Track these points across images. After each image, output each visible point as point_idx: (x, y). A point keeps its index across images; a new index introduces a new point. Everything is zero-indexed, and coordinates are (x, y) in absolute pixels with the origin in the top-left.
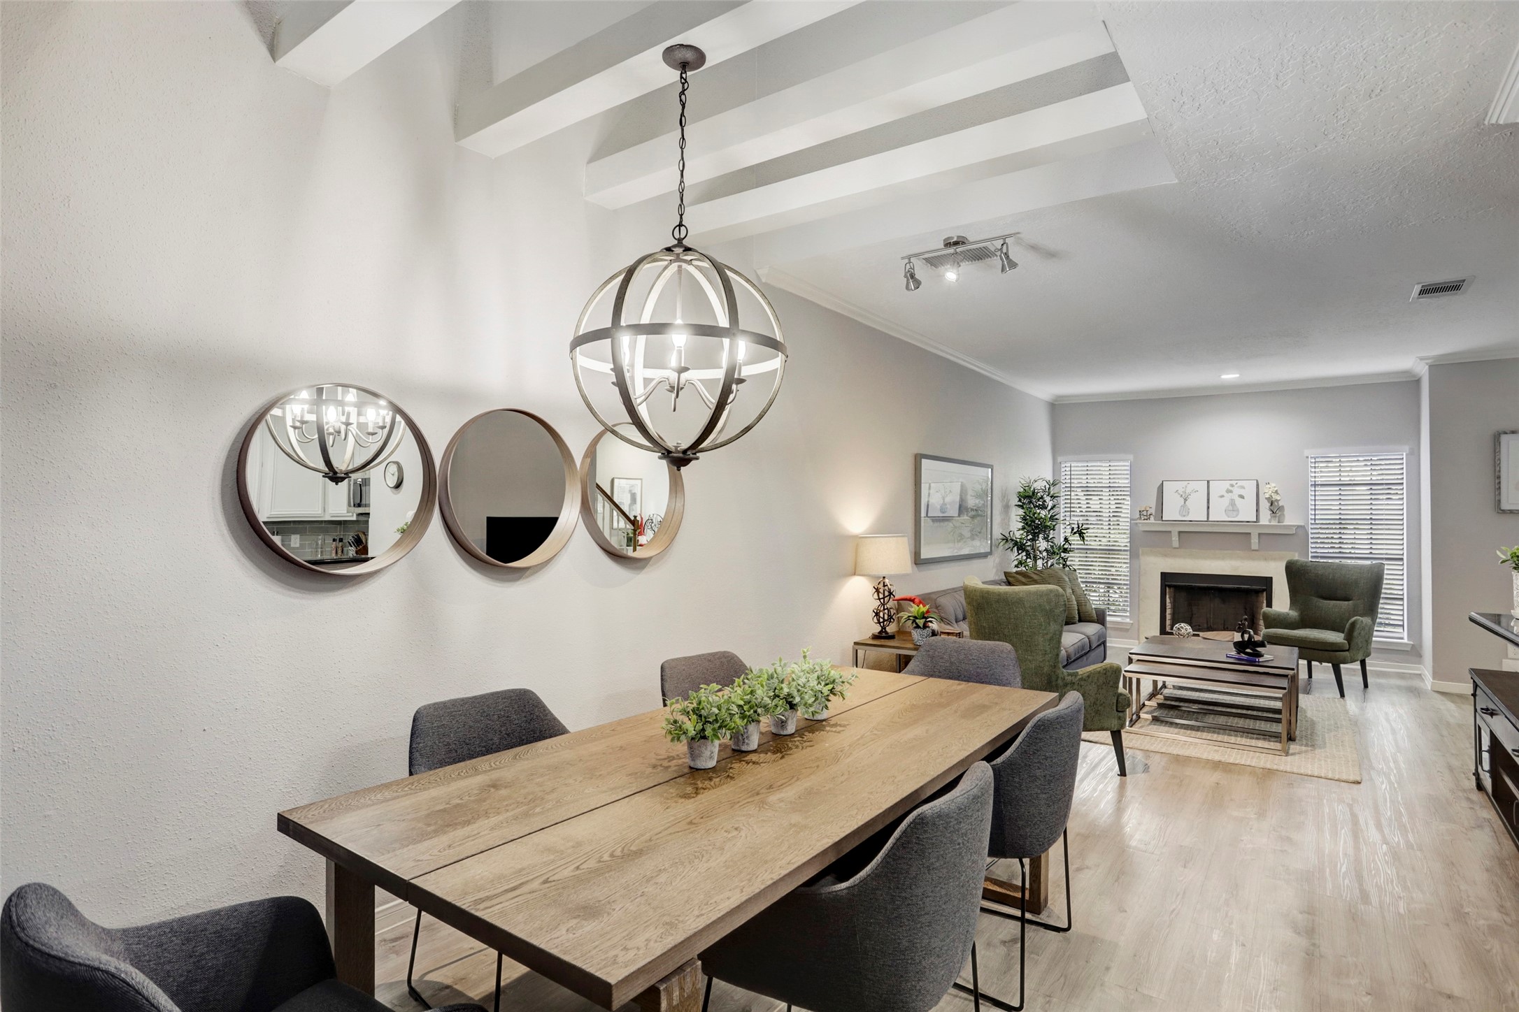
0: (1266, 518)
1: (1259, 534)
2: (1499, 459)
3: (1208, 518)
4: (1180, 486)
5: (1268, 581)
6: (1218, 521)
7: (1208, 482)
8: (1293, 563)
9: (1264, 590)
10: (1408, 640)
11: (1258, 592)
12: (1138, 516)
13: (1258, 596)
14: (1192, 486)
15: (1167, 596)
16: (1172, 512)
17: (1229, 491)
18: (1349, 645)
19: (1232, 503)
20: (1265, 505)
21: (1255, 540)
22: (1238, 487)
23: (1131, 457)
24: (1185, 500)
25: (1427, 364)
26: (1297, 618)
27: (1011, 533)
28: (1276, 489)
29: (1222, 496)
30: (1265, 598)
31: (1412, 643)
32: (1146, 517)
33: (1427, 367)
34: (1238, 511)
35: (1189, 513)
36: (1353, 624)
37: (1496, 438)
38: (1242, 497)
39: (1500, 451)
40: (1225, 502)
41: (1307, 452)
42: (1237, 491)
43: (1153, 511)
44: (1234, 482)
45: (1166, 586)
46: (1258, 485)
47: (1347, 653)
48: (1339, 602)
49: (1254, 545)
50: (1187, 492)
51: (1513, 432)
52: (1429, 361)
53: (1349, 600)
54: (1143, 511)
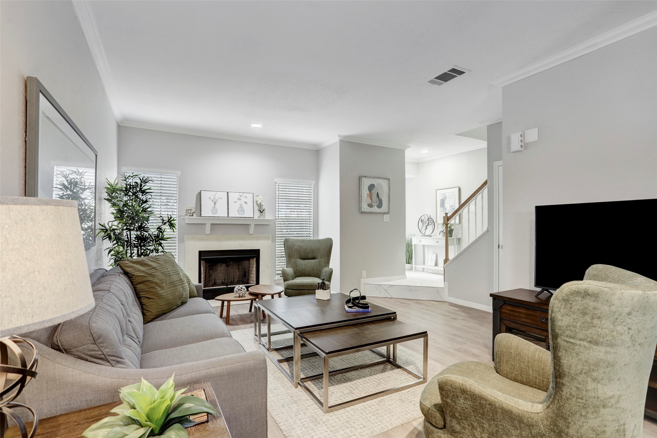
0: (257, 215)
1: (254, 225)
2: (361, 188)
3: (228, 215)
4: (211, 194)
5: (258, 251)
6: (234, 217)
7: (228, 193)
8: (288, 241)
12: (185, 214)
14: (219, 195)
16: (206, 212)
17: (239, 199)
19: (241, 206)
20: (257, 208)
21: (252, 228)
22: (243, 197)
23: (179, 173)
24: (215, 204)
26: (293, 272)
29: (236, 202)
32: (190, 215)
33: (339, 141)
34: (244, 211)
35: (217, 212)
37: (360, 178)
38: (246, 203)
39: (361, 185)
40: (237, 205)
41: (276, 180)
42: (243, 199)
43: (195, 210)
44: (242, 194)
45: (202, 259)
46: (253, 196)
48: (309, 260)
49: (251, 232)
50: (216, 198)
51: (365, 177)
52: (341, 138)
53: (315, 259)
54: (189, 210)
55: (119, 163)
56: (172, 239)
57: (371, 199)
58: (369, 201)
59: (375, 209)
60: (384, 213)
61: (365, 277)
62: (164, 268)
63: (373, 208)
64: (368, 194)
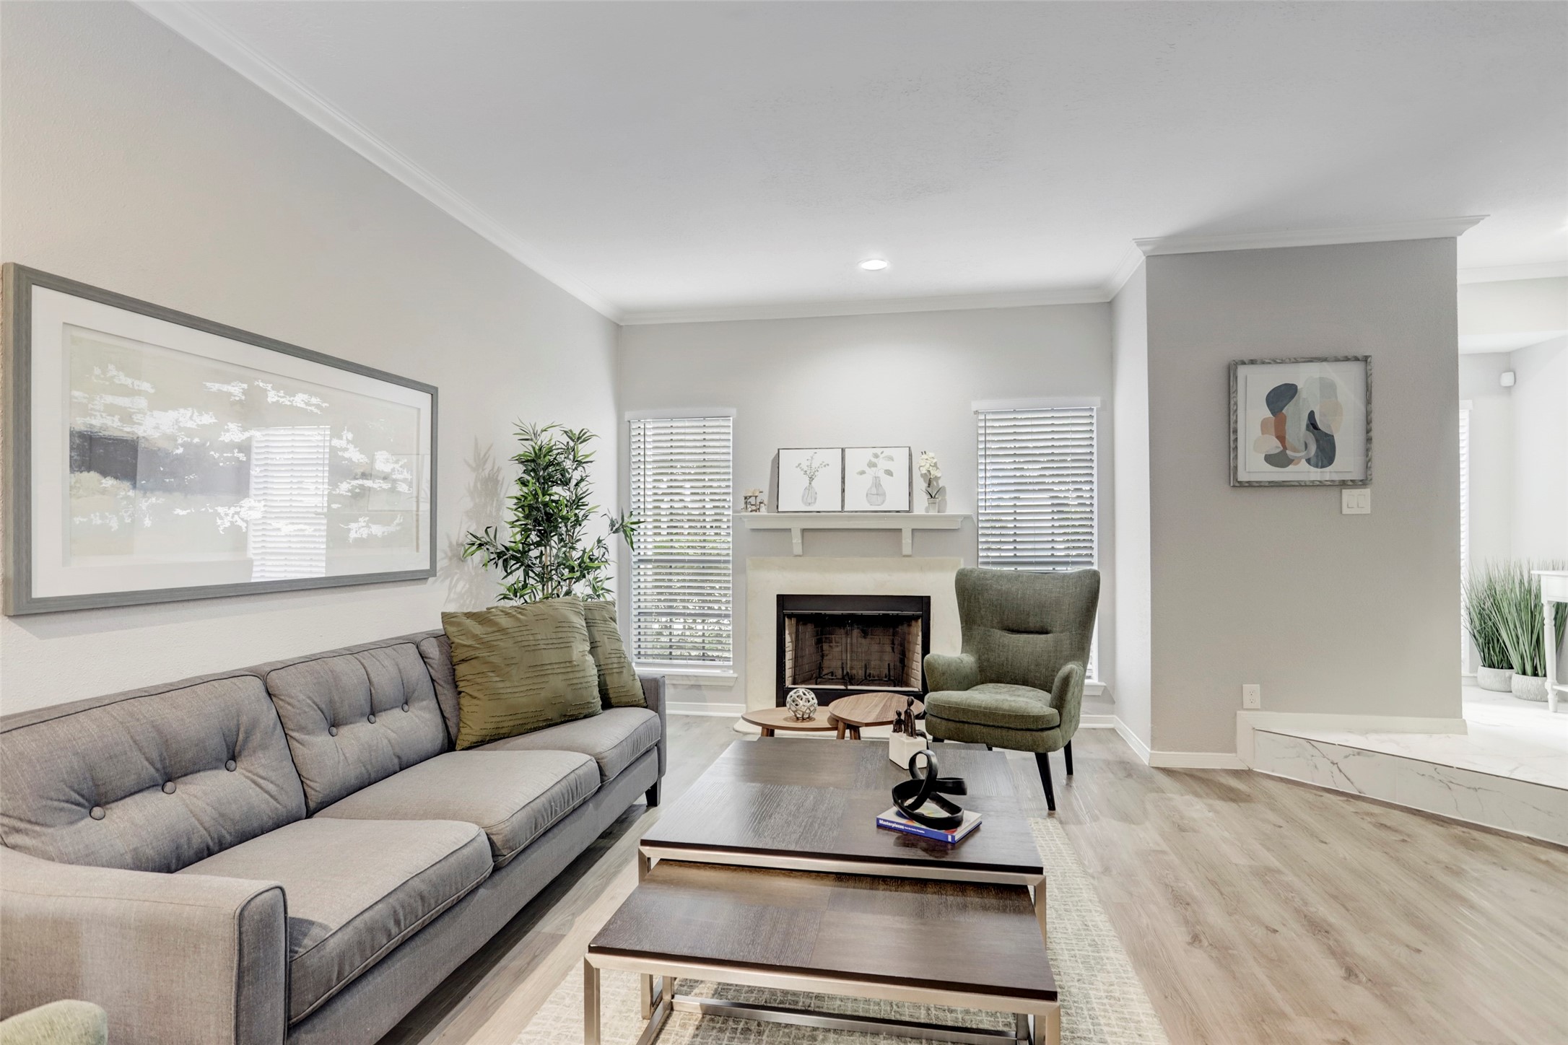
0: (921, 505)
1: (913, 530)
2: (1236, 404)
3: (843, 506)
4: (802, 457)
5: (923, 604)
6: (856, 512)
7: (843, 450)
8: (966, 575)
9: (916, 618)
10: (1100, 680)
11: (909, 620)
12: (743, 506)
13: (910, 625)
14: (822, 456)
15: (787, 632)
16: (791, 501)
17: (872, 465)
18: (1061, 714)
19: (877, 483)
20: (920, 485)
21: (907, 538)
22: (883, 458)
23: (734, 412)
24: (811, 479)
25: (1144, 253)
26: (975, 666)
27: (491, 532)
28: (935, 461)
29: (863, 473)
30: (920, 629)
31: (1103, 684)
32: (754, 508)
33: (1144, 258)
34: (884, 494)
35: (815, 499)
36: (1066, 681)
37: (1231, 373)
38: (889, 473)
39: (1236, 390)
40: (867, 481)
41: (975, 406)
42: (883, 464)
43: (765, 497)
44: (878, 451)
45: (784, 615)
46: (910, 455)
47: (1058, 729)
48: (1031, 636)
49: (907, 549)
50: (813, 467)
51: (1253, 362)
52: (1149, 248)
53: (1047, 633)
54: (750, 497)
55: (620, 407)
56: (722, 565)
57: (1281, 438)
58: (1273, 445)
59: (1302, 471)
60: (1343, 484)
61: (1258, 704)
62: (525, 633)
63: (1291, 467)
64: (1264, 424)
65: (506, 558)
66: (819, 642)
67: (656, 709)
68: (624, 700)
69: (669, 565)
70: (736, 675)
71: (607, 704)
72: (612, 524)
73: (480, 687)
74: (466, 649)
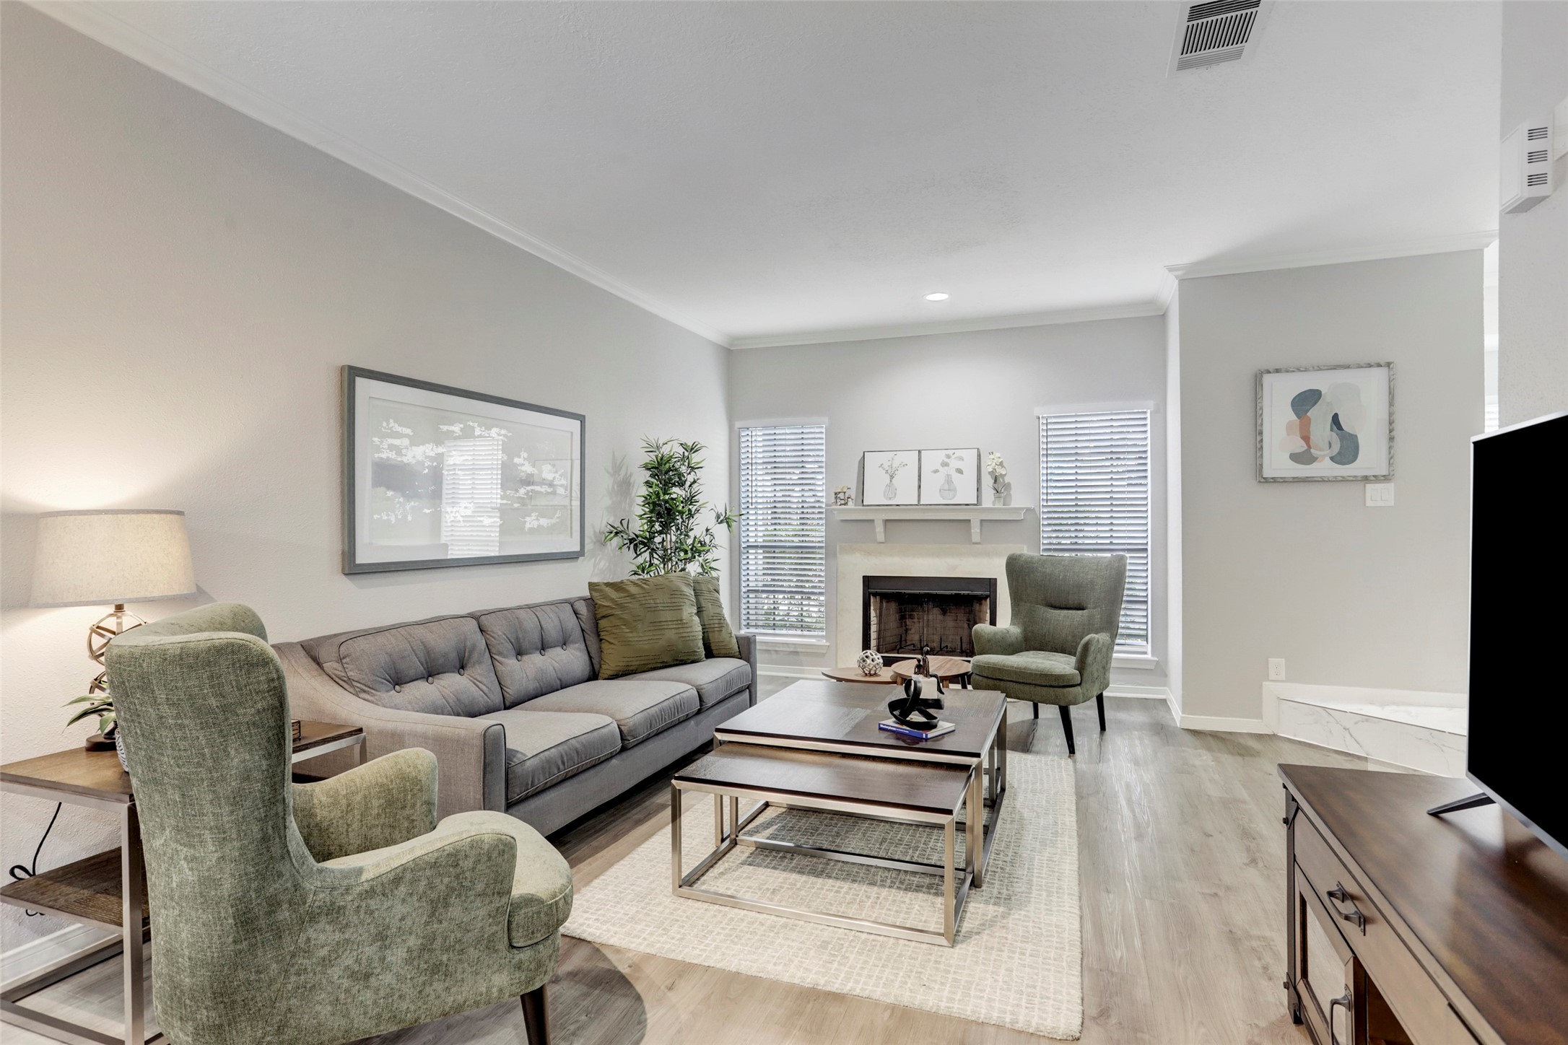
0: (988, 500)
1: (982, 521)
2: (1261, 408)
3: (919, 500)
4: (884, 458)
5: (991, 584)
6: (930, 505)
7: (919, 452)
8: (1015, 559)
9: (987, 597)
10: (1153, 655)
11: (980, 599)
12: (833, 500)
13: (981, 604)
14: (902, 457)
15: (872, 608)
16: (875, 495)
17: (945, 464)
18: (1081, 675)
19: (949, 480)
20: (987, 481)
21: (975, 528)
22: (955, 458)
23: (826, 419)
24: (892, 477)
25: (1176, 277)
26: (1020, 637)
27: (625, 523)
28: (1000, 460)
29: (936, 471)
30: (988, 609)
31: (1156, 659)
32: (843, 502)
33: (1177, 282)
34: (955, 490)
35: (895, 494)
36: (1086, 647)
37: (1257, 381)
38: (960, 471)
39: (1262, 396)
40: (940, 478)
41: (1039, 411)
42: (954, 464)
43: (853, 493)
44: (950, 452)
45: (870, 594)
46: (979, 456)
47: (1079, 688)
48: (1070, 611)
49: (976, 537)
50: (894, 466)
51: (1277, 371)
52: (1179, 273)
53: (1083, 609)
54: (840, 493)
55: (731, 416)
56: (817, 550)
57: (1306, 439)
58: (1300, 446)
59: (1323, 467)
60: (1366, 479)
61: (1283, 676)
62: (648, 598)
63: (1315, 465)
64: (1289, 427)
65: (637, 543)
66: (902, 618)
67: (748, 660)
68: (723, 652)
69: (773, 550)
70: (828, 644)
71: (710, 654)
72: (718, 517)
73: (616, 636)
74: (605, 608)
